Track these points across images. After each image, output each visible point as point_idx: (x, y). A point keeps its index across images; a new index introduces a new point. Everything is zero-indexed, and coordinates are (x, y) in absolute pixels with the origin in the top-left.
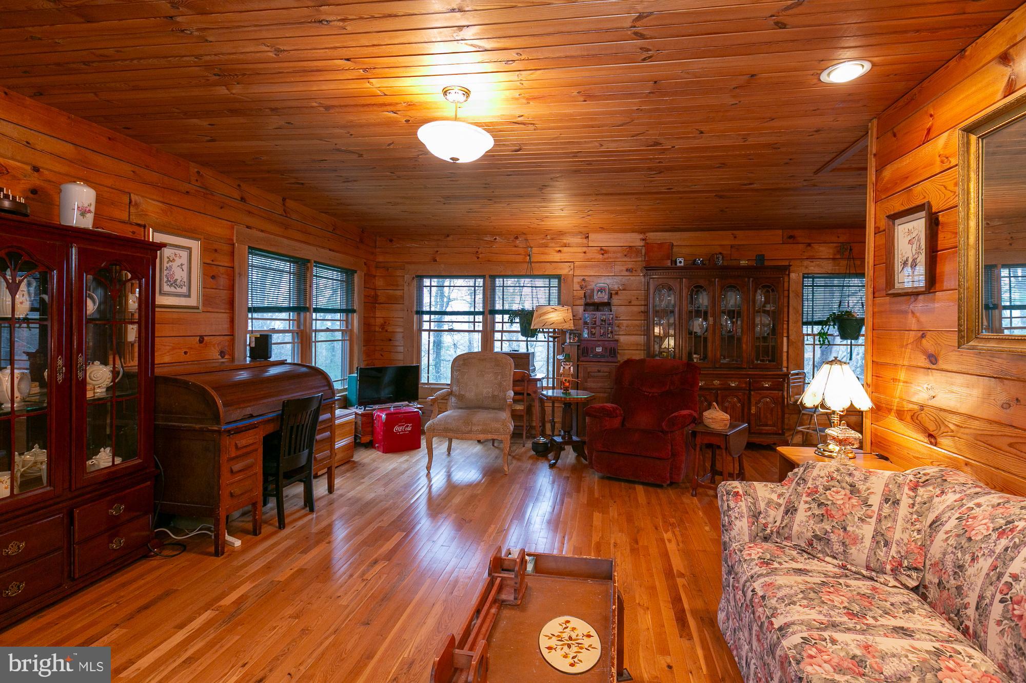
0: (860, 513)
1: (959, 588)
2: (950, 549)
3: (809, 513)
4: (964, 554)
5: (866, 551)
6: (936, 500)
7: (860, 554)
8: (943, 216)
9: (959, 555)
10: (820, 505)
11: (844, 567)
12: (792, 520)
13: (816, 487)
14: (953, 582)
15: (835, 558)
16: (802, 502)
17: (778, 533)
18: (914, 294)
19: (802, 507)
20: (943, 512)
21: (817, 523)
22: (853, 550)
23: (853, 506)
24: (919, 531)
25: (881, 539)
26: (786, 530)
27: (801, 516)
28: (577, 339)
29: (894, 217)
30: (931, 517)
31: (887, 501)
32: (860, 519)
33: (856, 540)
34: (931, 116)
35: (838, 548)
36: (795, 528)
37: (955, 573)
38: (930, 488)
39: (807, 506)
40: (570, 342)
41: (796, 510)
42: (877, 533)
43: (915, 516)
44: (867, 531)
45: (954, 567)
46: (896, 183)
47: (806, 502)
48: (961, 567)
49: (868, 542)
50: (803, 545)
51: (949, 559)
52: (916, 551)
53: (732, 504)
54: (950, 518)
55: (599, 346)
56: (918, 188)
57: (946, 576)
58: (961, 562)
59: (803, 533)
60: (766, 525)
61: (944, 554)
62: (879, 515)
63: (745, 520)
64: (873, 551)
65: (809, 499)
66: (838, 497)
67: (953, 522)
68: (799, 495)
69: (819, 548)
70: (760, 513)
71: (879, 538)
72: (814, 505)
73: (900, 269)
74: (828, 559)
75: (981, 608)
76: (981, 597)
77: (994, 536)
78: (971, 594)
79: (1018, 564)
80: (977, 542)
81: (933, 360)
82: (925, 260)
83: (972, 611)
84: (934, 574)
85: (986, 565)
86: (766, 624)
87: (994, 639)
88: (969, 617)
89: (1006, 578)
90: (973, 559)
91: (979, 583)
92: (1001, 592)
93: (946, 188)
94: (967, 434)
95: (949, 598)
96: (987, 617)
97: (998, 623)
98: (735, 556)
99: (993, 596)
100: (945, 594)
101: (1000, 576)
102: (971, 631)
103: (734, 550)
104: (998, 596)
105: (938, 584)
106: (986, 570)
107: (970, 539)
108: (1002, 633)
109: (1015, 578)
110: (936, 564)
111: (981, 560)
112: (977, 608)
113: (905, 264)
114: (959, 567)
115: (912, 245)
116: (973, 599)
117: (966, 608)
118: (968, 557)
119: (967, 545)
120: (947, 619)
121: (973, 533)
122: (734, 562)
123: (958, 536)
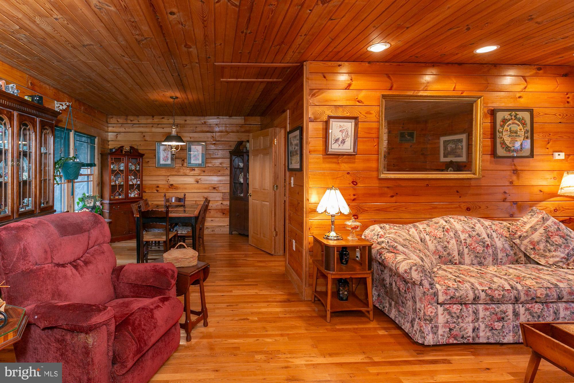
1: (449, 254)
4: (443, 243)
8: (360, 124)
14: (445, 253)
20: (419, 236)
30: (418, 240)
37: (445, 250)
45: (443, 248)
48: (446, 247)
51: (439, 248)
54: (424, 236)
57: (441, 253)
58: (445, 246)
61: (436, 247)
73: (333, 143)
75: (460, 254)
76: (459, 251)
77: (446, 233)
78: (454, 252)
79: (463, 237)
80: (443, 237)
81: (355, 183)
82: (353, 141)
83: (457, 257)
84: (436, 255)
85: (453, 241)
86: (506, 293)
87: (467, 259)
88: (456, 260)
89: (463, 241)
90: (448, 243)
91: (456, 248)
92: (465, 246)
93: (361, 113)
94: (375, 210)
95: (445, 259)
96: (464, 255)
97: (468, 254)
98: (450, 291)
99: (463, 248)
100: (443, 258)
101: (461, 242)
102: (458, 263)
103: (446, 290)
104: (465, 247)
105: (439, 258)
106: (455, 243)
107: (440, 238)
108: (470, 256)
109: (465, 240)
110: (435, 252)
111: (451, 241)
112: (459, 255)
113: (337, 140)
114: (445, 247)
115: (342, 133)
116: (456, 253)
117: (454, 258)
118: (446, 243)
119: (441, 240)
120: (448, 265)
121: (438, 236)
122: (452, 294)
123: (435, 239)
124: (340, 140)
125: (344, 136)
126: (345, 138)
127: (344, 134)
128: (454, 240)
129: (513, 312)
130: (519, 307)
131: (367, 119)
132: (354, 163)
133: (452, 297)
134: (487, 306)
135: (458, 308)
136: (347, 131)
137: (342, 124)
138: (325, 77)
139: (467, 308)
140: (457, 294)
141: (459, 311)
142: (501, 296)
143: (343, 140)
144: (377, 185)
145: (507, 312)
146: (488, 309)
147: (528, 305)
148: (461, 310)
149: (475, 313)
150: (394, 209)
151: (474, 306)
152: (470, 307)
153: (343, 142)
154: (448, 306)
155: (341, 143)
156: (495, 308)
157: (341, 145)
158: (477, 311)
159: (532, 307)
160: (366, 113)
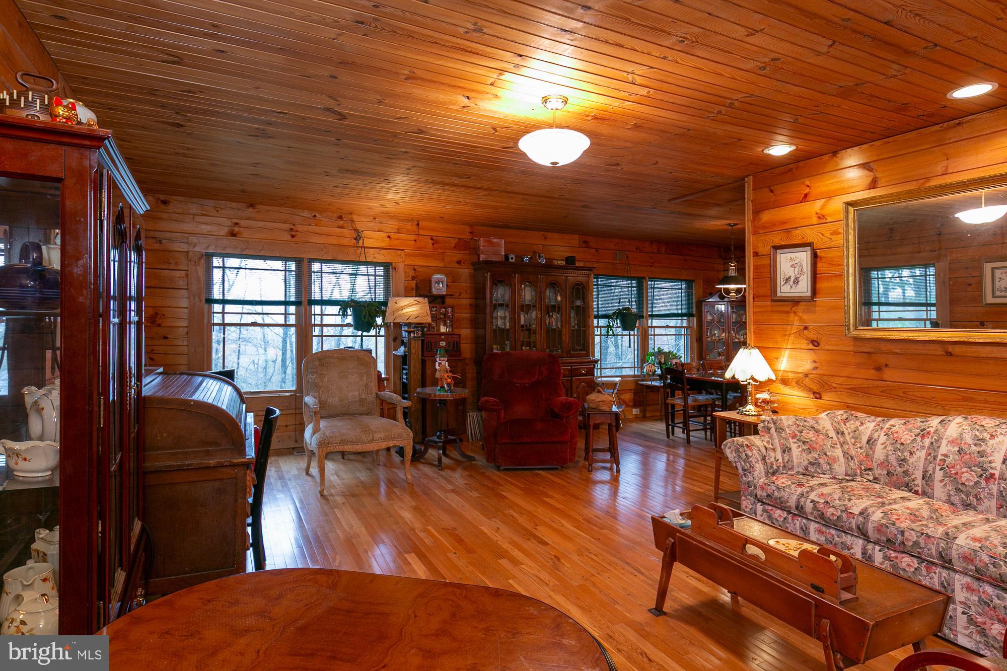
0: (829, 444)
1: (906, 473)
2: (890, 453)
3: (800, 449)
4: (902, 452)
5: (843, 465)
6: (860, 428)
7: (840, 469)
8: (821, 252)
9: (900, 454)
10: (804, 442)
11: (834, 478)
12: (791, 456)
13: (793, 432)
14: (899, 469)
15: (824, 474)
16: (792, 444)
17: (784, 466)
18: (795, 301)
19: (794, 447)
20: (872, 434)
21: (808, 454)
22: (835, 466)
23: (823, 440)
24: (861, 448)
25: (848, 457)
26: (790, 463)
27: (796, 451)
28: (420, 333)
29: (776, 248)
30: (864, 439)
31: (838, 433)
32: (831, 446)
33: (835, 460)
34: (808, 186)
35: (826, 467)
36: (795, 461)
37: (900, 464)
38: (852, 422)
39: (796, 445)
40: (414, 337)
41: (790, 449)
42: (845, 454)
43: (853, 440)
44: (838, 452)
45: (898, 461)
46: (775, 225)
47: (794, 443)
48: (904, 460)
49: (842, 459)
50: (801, 471)
51: (892, 459)
52: (865, 459)
53: (749, 453)
54: (879, 436)
55: (443, 340)
56: (798, 232)
57: (893, 468)
58: (903, 458)
59: (801, 463)
60: (772, 464)
61: (887, 456)
62: (840, 442)
63: (760, 462)
64: (847, 464)
65: (795, 440)
66: (811, 435)
67: (883, 439)
68: (786, 439)
69: (813, 471)
70: (765, 456)
71: (847, 456)
72: (800, 443)
73: (782, 283)
74: (821, 476)
75: (927, 477)
76: (925, 472)
77: (919, 439)
78: (916, 472)
79: (944, 449)
80: (908, 444)
81: (816, 344)
82: (809, 279)
83: (919, 481)
84: (882, 469)
85: (922, 454)
86: (844, 515)
87: (939, 490)
88: (917, 485)
89: (940, 457)
90: (911, 454)
91: (922, 465)
92: (939, 465)
93: (823, 235)
94: (848, 389)
95: (898, 479)
96: (933, 481)
97: (941, 481)
98: (769, 487)
99: (934, 469)
100: (895, 478)
101: (935, 458)
102: (920, 492)
103: (765, 484)
104: (938, 468)
105: (887, 474)
106: (923, 457)
107: (902, 444)
108: (945, 485)
109: (946, 455)
110: (882, 463)
111: (918, 453)
112: (923, 478)
113: (788, 280)
114: (902, 460)
115: (795, 268)
116: (918, 474)
117: (913, 481)
118: (907, 454)
119: (902, 447)
120: (902, 490)
121: (902, 440)
122: (770, 491)
123: (892, 444)
124: (792, 279)
125: (796, 273)
126: (799, 276)
127: (797, 269)
128: (924, 452)
129: (862, 553)
130: (874, 549)
131: (833, 243)
132: (814, 312)
133: (768, 496)
134: (824, 529)
135: (782, 515)
136: (801, 266)
137: (793, 255)
138: (772, 191)
139: (793, 520)
140: (776, 494)
141: (783, 519)
142: (835, 518)
143: (796, 278)
144: (852, 349)
145: (852, 548)
146: (823, 533)
147: (892, 552)
148: (785, 519)
149: (803, 531)
150: (882, 392)
151: (804, 521)
152: (798, 520)
153: (796, 281)
154: (770, 508)
155: (794, 283)
156: (833, 536)
157: (794, 286)
158: (806, 528)
159: (896, 558)
160: (832, 234)
